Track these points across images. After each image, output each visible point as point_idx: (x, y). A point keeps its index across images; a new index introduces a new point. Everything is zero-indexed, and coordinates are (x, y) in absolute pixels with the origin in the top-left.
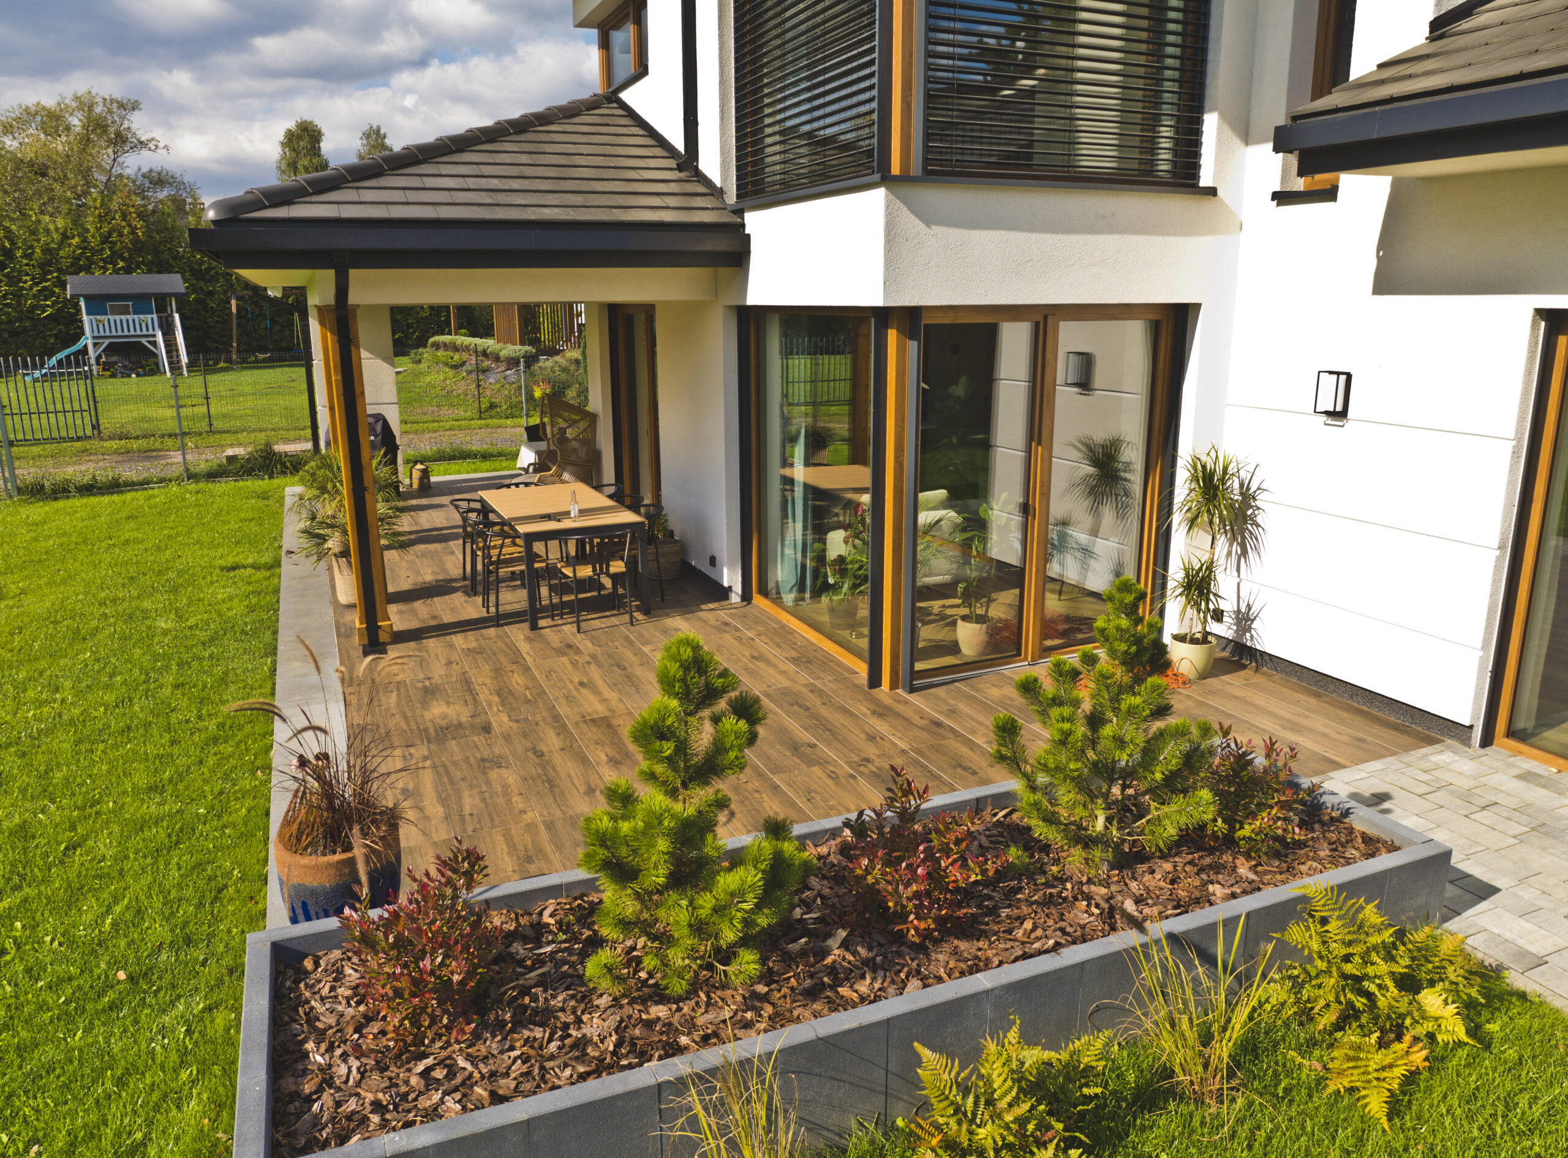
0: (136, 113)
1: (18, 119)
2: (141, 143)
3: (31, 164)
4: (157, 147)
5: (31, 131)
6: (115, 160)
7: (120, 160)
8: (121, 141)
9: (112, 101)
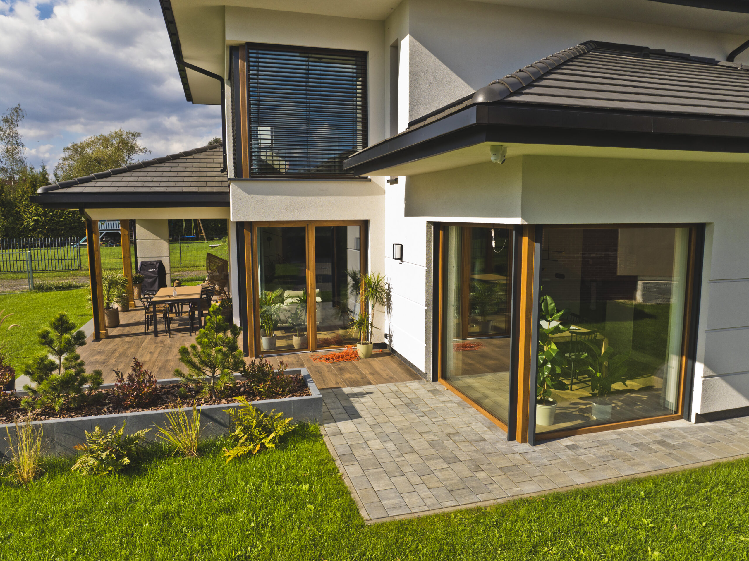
0: (139, 138)
1: (93, 142)
2: (140, 150)
3: (95, 159)
4: (146, 151)
5: (97, 146)
6: (129, 157)
7: (131, 157)
8: (132, 149)
9: (129, 133)
